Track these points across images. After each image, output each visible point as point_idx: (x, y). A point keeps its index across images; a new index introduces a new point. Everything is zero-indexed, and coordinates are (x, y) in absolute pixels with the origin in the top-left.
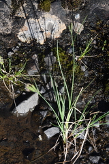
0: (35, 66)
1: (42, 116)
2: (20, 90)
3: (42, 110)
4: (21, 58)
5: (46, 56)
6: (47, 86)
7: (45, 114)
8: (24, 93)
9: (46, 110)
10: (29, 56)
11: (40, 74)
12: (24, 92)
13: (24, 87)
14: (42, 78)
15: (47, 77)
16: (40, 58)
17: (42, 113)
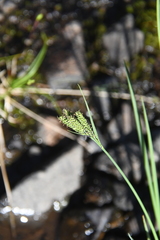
0: (71, 62)
1: (94, 227)
2: (23, 140)
3: (93, 206)
4: (27, 34)
5: (110, 28)
6: (113, 128)
7: (102, 221)
8: (35, 150)
9: (106, 206)
10: (53, 28)
11: (89, 85)
12: (34, 144)
13: (34, 127)
14: (95, 102)
15: (111, 99)
16: (91, 37)
17: (94, 215)
